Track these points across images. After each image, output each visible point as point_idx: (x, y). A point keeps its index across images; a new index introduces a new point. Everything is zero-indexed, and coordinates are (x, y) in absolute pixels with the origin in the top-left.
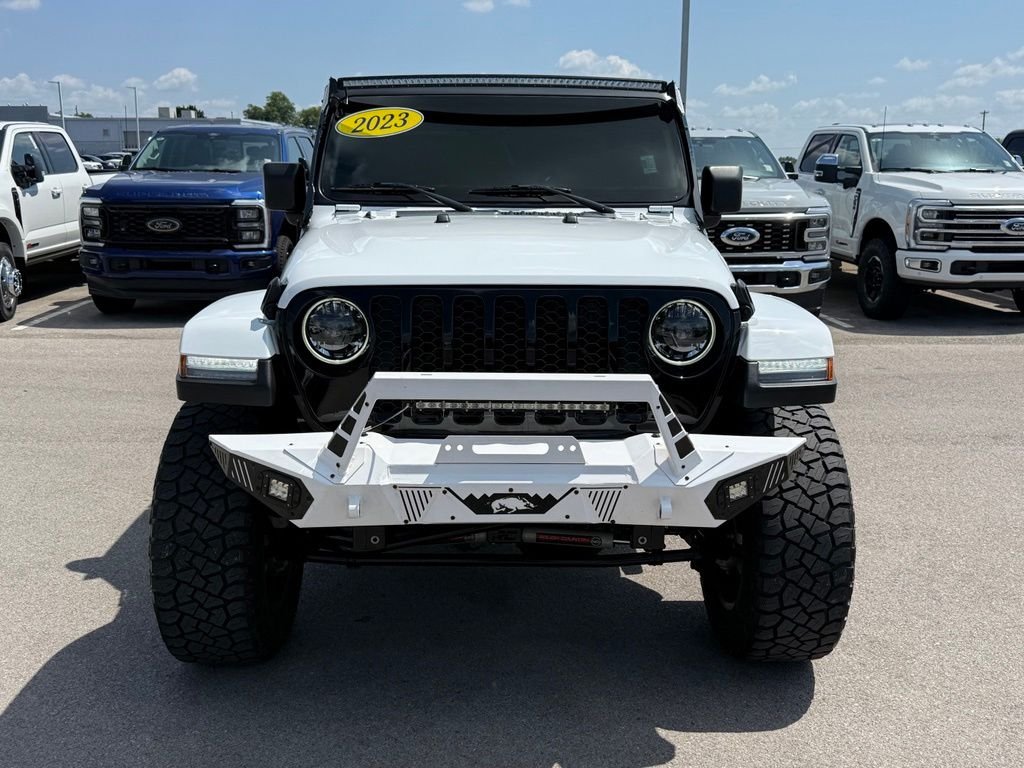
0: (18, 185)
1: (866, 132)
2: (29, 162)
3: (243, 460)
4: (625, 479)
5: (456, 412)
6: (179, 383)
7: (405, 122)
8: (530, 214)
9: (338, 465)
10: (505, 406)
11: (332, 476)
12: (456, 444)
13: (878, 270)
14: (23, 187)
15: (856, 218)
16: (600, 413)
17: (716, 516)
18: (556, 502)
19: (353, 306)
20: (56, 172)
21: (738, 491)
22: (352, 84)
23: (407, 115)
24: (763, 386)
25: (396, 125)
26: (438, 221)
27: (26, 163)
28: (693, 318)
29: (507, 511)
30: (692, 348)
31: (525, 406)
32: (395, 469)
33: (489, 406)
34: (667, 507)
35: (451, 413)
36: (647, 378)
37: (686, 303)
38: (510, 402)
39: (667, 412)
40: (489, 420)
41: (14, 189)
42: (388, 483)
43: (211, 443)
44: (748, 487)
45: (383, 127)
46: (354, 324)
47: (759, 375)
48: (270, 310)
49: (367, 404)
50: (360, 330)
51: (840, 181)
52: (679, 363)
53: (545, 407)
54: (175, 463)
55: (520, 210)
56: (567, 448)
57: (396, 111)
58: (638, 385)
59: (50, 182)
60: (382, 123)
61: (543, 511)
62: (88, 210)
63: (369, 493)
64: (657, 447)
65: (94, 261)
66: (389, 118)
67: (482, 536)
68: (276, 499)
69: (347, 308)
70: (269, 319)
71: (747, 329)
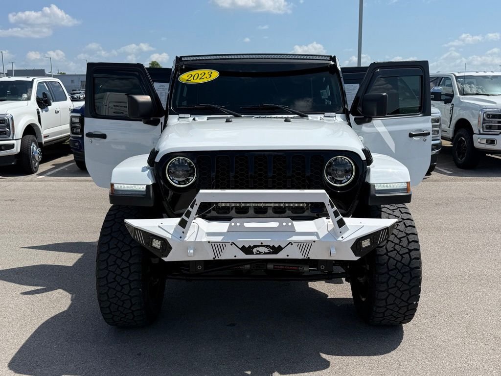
0: (39, 107)
1: (455, 76)
2: (45, 96)
3: (140, 230)
4: (314, 238)
5: (236, 208)
6: (110, 196)
7: (211, 76)
8: (269, 118)
9: (183, 232)
10: (259, 205)
11: (181, 237)
12: (236, 223)
13: (463, 145)
14: (42, 108)
15: (451, 118)
16: (302, 208)
17: (356, 255)
18: (282, 249)
19: (189, 160)
20: (57, 101)
21: (366, 243)
22: (186, 59)
23: (212, 73)
24: (377, 195)
25: (206, 78)
26: (227, 122)
27: (43, 97)
28: (345, 164)
29: (260, 253)
30: (344, 178)
31: (268, 205)
32: (209, 234)
33: (252, 205)
34: (333, 251)
35: (234, 208)
36: (323, 191)
37: (341, 158)
38: (261, 203)
39: (332, 207)
40: (251, 212)
41: (37, 109)
42: (206, 240)
43: (125, 223)
44: (371, 241)
45: (200, 79)
46: (189, 169)
47: (375, 190)
48: (151, 163)
49: (196, 204)
50: (192, 171)
51: (443, 100)
52: (339, 185)
53: (277, 205)
54: (108, 235)
55: (264, 116)
56: (287, 224)
57: (207, 71)
58: (319, 195)
59: (55, 105)
60: (200, 77)
61: (277, 253)
62: (74, 119)
63: (197, 245)
64: (328, 223)
65: (77, 144)
66: (203, 74)
67: (248, 266)
68: (155, 248)
69: (186, 161)
70: (151, 166)
71: (370, 169)
